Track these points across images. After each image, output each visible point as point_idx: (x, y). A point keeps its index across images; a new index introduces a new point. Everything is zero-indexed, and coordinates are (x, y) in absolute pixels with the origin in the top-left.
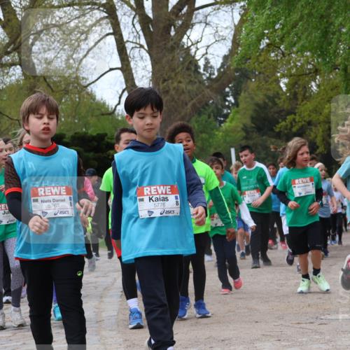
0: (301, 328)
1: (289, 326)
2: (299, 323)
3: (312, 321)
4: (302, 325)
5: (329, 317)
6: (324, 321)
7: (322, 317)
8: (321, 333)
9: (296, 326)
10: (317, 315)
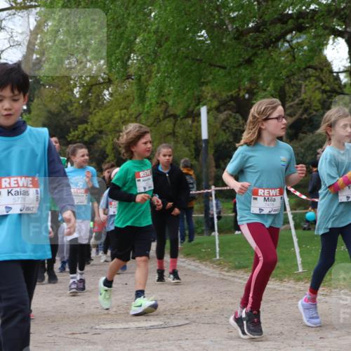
0: (75, 338)
1: (63, 337)
2: (73, 334)
3: (86, 331)
4: (76, 336)
5: (103, 327)
6: (98, 331)
7: (97, 327)
8: (94, 343)
9: (70, 336)
10: (92, 325)
